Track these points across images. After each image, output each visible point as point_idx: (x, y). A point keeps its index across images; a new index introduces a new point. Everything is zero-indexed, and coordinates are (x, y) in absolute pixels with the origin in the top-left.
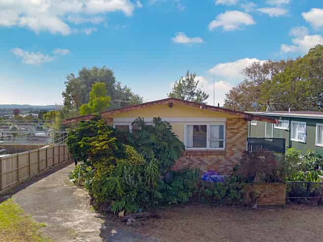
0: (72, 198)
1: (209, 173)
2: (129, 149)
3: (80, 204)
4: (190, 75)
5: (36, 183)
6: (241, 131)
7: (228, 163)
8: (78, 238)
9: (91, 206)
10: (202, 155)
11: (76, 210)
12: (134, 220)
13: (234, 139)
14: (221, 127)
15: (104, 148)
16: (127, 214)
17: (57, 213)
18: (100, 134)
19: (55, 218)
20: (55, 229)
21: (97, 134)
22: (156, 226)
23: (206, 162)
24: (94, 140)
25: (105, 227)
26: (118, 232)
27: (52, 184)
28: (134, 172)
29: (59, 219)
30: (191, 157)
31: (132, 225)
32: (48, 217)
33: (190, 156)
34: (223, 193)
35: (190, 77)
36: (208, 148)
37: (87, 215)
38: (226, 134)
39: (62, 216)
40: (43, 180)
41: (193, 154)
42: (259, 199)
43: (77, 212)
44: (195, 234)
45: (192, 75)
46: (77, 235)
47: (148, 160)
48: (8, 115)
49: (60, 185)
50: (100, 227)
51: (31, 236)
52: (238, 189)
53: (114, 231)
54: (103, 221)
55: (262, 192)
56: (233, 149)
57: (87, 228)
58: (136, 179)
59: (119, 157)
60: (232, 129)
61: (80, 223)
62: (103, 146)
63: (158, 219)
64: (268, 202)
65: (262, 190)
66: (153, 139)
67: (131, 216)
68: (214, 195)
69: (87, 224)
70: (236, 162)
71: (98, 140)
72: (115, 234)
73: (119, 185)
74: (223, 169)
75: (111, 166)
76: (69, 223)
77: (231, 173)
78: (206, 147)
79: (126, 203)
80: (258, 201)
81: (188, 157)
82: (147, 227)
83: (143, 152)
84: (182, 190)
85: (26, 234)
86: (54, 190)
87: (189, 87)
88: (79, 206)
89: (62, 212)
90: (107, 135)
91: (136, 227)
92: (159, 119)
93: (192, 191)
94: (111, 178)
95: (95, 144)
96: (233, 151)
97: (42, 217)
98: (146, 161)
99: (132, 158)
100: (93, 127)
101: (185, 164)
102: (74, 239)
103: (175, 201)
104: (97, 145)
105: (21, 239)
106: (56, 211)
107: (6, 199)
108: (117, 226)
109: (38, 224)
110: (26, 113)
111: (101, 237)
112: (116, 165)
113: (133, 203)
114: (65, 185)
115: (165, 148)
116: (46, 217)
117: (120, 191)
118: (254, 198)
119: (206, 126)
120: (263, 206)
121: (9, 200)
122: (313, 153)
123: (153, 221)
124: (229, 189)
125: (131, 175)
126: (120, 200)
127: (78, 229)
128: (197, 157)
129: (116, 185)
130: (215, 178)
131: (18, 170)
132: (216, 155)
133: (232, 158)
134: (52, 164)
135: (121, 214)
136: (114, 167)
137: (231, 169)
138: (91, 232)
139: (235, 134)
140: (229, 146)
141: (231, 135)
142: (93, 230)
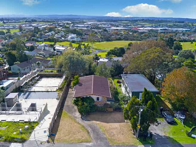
0: (74, 109)
1: (99, 105)
16: (84, 114)
27: (68, 104)
34: (101, 109)
37: (78, 114)
40: (66, 102)
46: (78, 118)
50: (81, 116)
73: (83, 110)
74: (102, 105)
76: (76, 116)
83: (87, 103)
86: (70, 106)
89: (74, 113)
91: (86, 116)
92: (90, 96)
99: (85, 105)
103: (93, 111)
114: (72, 104)
119: (99, 98)
120: (108, 112)
128: (97, 102)
132: (101, 102)
133: (104, 103)
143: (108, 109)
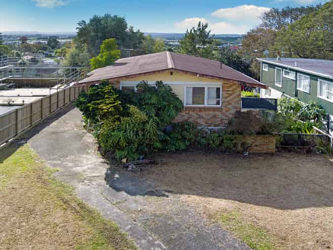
0: (82, 144)
1: (206, 125)
2: (133, 108)
3: (89, 149)
4: (201, 25)
5: (48, 127)
6: (236, 92)
7: (224, 117)
8: (86, 181)
9: (99, 152)
10: (200, 111)
11: (85, 156)
12: (134, 167)
13: (229, 99)
14: (218, 89)
15: (110, 110)
16: (128, 161)
17: (68, 158)
18: (107, 98)
19: (67, 163)
20: (67, 173)
21: (104, 98)
22: (153, 172)
23: (204, 116)
24: (102, 102)
25: (109, 172)
26: (120, 176)
27: (63, 127)
28: (135, 129)
29: (70, 164)
30: (191, 112)
31: (132, 171)
32: (61, 162)
33: (189, 111)
34: (217, 142)
35: (201, 28)
36: (206, 105)
37: (95, 160)
38: (222, 95)
39: (73, 161)
40: (55, 123)
41: (193, 110)
42: (250, 148)
43: (86, 158)
44: (184, 179)
45: (204, 25)
46: (85, 179)
47: (150, 117)
48: (14, 42)
49: (70, 128)
50: (106, 172)
51: (47, 180)
52: (231, 140)
53: (117, 176)
54: (108, 166)
55: (253, 142)
56: (229, 107)
57: (93, 172)
58: (137, 134)
59: (123, 116)
60: (227, 91)
61: (89, 168)
62: (109, 108)
63: (156, 166)
64: (259, 150)
65: (253, 141)
66: (154, 100)
67: (132, 163)
68: (209, 144)
69: (94, 169)
70: (231, 116)
71: (105, 104)
72: (117, 178)
73: (122, 139)
74: (220, 122)
75: (116, 123)
76: (78, 168)
77: (226, 125)
78: (203, 104)
79: (128, 152)
80: (250, 149)
81: (187, 112)
82: (145, 173)
83: (145, 110)
84: (180, 139)
85: (43, 177)
86: (65, 134)
87: (200, 36)
88: (87, 152)
89: (73, 157)
90: (113, 99)
91: (135, 172)
92: (161, 82)
93: (189, 140)
94: (116, 132)
95: (102, 107)
96: (229, 108)
97: (55, 162)
98: (148, 118)
99: (135, 116)
100: (101, 91)
101: (184, 118)
102: (83, 182)
103: (173, 148)
104: (104, 107)
105: (39, 182)
106: (67, 157)
107: (22, 145)
108: (119, 171)
109: (52, 168)
110: (34, 39)
111: (106, 181)
112: (120, 122)
113: (135, 152)
114: (76, 129)
115: (165, 107)
116: (59, 162)
117: (123, 143)
118: (245, 147)
119: (204, 88)
120: (254, 154)
121: (25, 145)
122: (315, 103)
123: (151, 167)
124: (223, 140)
125: (133, 132)
126: (123, 150)
127: (86, 173)
128: (195, 112)
129: (120, 138)
130: (212, 129)
131: (31, 116)
132: (213, 111)
133: (228, 114)
134: (63, 104)
135: (124, 160)
136: (119, 123)
137: (226, 122)
138: (98, 176)
139: (231, 95)
140: (225, 104)
141: (227, 95)
142: (99, 175)
143: (249, 140)
